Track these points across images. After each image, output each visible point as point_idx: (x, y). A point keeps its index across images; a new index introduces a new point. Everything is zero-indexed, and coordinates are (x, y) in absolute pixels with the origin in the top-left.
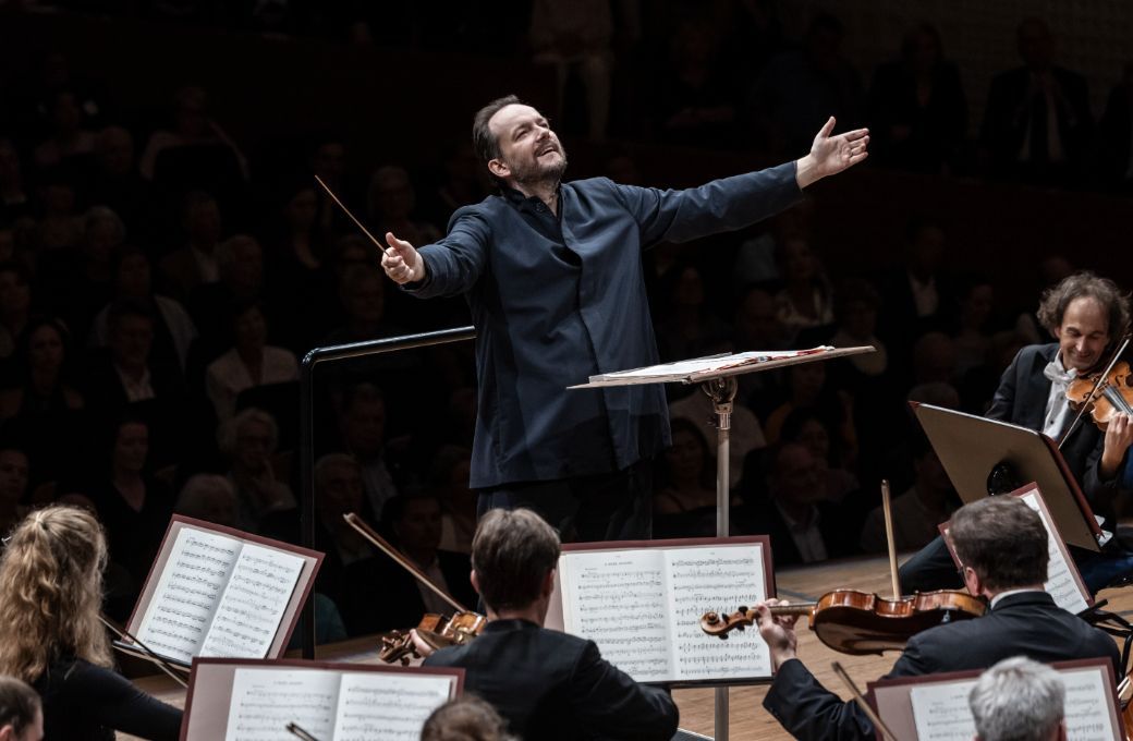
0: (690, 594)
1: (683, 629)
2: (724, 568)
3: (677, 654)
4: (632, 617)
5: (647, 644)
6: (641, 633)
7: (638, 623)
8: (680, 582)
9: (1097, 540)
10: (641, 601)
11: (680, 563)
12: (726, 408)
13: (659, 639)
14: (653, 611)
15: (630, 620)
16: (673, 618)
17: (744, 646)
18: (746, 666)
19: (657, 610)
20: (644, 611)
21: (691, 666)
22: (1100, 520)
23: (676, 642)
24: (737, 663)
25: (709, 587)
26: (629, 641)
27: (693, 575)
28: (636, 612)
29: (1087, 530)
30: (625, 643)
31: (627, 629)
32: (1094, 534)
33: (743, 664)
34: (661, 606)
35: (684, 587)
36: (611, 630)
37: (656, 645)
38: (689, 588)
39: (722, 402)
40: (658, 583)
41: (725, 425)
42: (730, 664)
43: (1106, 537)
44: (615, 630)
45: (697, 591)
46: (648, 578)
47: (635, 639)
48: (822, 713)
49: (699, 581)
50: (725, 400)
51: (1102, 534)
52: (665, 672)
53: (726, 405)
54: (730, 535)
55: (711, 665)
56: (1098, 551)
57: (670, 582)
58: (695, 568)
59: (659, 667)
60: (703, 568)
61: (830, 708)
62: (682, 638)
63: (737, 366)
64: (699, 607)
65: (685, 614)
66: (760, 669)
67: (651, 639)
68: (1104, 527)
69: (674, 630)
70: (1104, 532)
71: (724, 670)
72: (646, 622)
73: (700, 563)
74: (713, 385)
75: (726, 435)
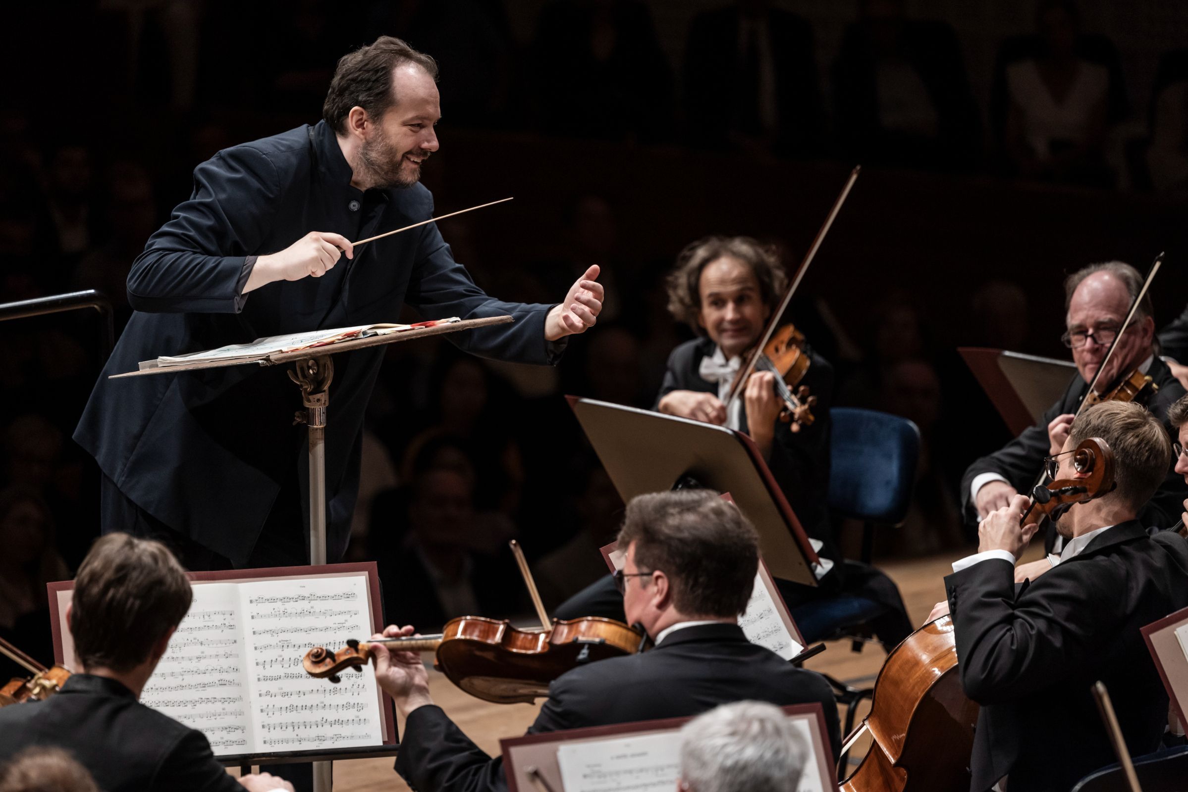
0: (274, 640)
1: (265, 686)
2: (319, 606)
3: (257, 719)
4: (198, 672)
5: (218, 707)
6: (210, 693)
7: (206, 679)
8: (260, 624)
9: (812, 571)
10: (209, 650)
11: (260, 600)
12: (318, 400)
13: (234, 700)
14: (225, 663)
15: (196, 676)
16: (252, 672)
17: (347, 706)
18: (348, 734)
19: (231, 662)
20: (214, 663)
21: (277, 734)
22: (816, 545)
23: (256, 703)
24: (337, 729)
25: (296, 630)
26: (194, 703)
27: (276, 615)
28: (203, 665)
29: (800, 559)
30: (190, 706)
31: (190, 687)
32: (809, 562)
33: (345, 730)
34: (237, 656)
35: (265, 632)
36: (170, 689)
37: (230, 707)
38: (272, 632)
39: (314, 392)
40: (231, 627)
41: (319, 424)
42: (328, 731)
43: (825, 566)
44: (176, 688)
45: (283, 636)
46: (218, 620)
47: (201, 701)
48: (454, 780)
49: (285, 623)
50: (317, 390)
51: (819, 563)
52: (242, 742)
53: (318, 396)
54: (328, 562)
55: (303, 733)
56: (815, 585)
57: (247, 625)
58: (279, 605)
59: (235, 736)
60: (291, 607)
61: (463, 773)
62: (263, 698)
63: (332, 343)
64: (286, 659)
65: (268, 666)
66: (367, 736)
67: (224, 700)
68: (823, 554)
69: (254, 688)
70: (822, 560)
71: (320, 738)
72: (216, 677)
73: (284, 600)
74: (302, 369)
75: (320, 435)
